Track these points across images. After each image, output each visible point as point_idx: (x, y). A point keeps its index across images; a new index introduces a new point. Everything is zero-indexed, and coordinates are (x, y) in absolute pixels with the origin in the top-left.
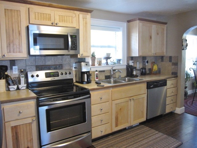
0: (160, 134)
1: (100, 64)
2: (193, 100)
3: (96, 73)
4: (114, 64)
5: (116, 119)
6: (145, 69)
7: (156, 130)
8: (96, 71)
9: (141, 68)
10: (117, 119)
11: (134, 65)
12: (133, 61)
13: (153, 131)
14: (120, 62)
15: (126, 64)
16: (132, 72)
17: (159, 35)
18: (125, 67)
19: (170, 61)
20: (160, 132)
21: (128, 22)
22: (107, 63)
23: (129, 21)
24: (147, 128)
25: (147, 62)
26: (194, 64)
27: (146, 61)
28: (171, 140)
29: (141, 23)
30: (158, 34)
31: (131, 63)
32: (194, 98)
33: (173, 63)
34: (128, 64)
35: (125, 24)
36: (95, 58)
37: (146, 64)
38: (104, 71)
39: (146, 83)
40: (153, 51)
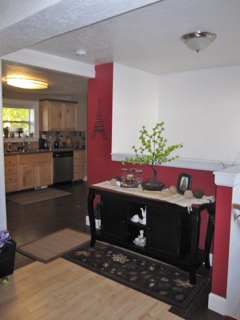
1: (13, 136)
3: (9, 144)
4: (27, 137)
8: (9, 143)
11: (46, 138)
12: (45, 135)
14: (33, 136)
15: (38, 137)
16: (43, 144)
18: (38, 140)
22: (20, 137)
23: (41, 100)
25: (61, 136)
29: (50, 103)
30: (68, 112)
31: (44, 137)
33: (82, 137)
34: (41, 138)
35: (37, 103)
36: (8, 132)
37: (60, 138)
38: (16, 143)
39: (52, 153)
40: (63, 127)
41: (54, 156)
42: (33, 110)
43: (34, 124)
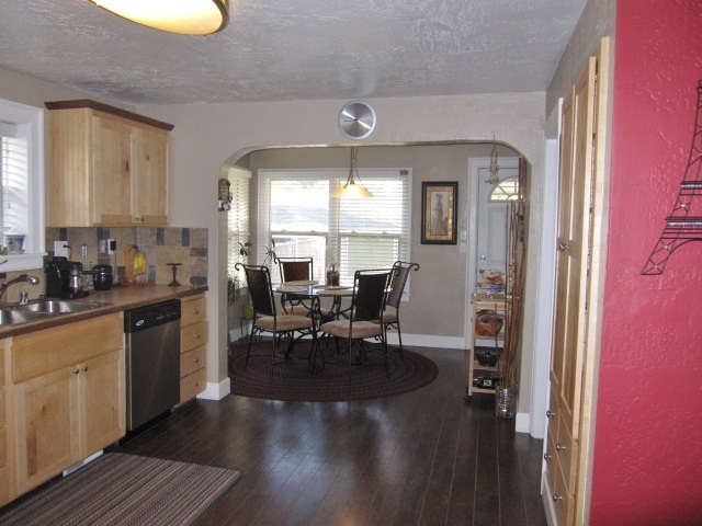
0: (179, 465)
2: (248, 357)
5: (29, 447)
6: (108, 268)
7: (162, 458)
9: (96, 267)
10: (32, 445)
11: (71, 256)
12: (66, 243)
13: (155, 461)
14: (21, 245)
15: (42, 251)
16: (67, 279)
17: (151, 160)
18: (40, 264)
19: (185, 243)
20: (174, 459)
21: (49, 108)
23: (51, 106)
24: (134, 457)
25: (114, 246)
26: (242, 252)
27: (109, 241)
28: (212, 472)
29: (99, 119)
30: (148, 158)
31: (60, 250)
32: (249, 352)
33: (193, 249)
34: (51, 253)
35: (40, 114)
37: (110, 252)
39: (121, 314)
40: (135, 212)
41: (129, 327)
42: (24, 143)
43: (25, 199)
